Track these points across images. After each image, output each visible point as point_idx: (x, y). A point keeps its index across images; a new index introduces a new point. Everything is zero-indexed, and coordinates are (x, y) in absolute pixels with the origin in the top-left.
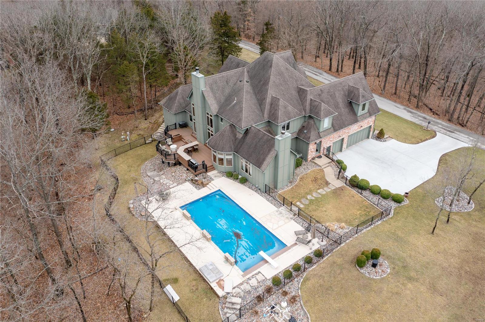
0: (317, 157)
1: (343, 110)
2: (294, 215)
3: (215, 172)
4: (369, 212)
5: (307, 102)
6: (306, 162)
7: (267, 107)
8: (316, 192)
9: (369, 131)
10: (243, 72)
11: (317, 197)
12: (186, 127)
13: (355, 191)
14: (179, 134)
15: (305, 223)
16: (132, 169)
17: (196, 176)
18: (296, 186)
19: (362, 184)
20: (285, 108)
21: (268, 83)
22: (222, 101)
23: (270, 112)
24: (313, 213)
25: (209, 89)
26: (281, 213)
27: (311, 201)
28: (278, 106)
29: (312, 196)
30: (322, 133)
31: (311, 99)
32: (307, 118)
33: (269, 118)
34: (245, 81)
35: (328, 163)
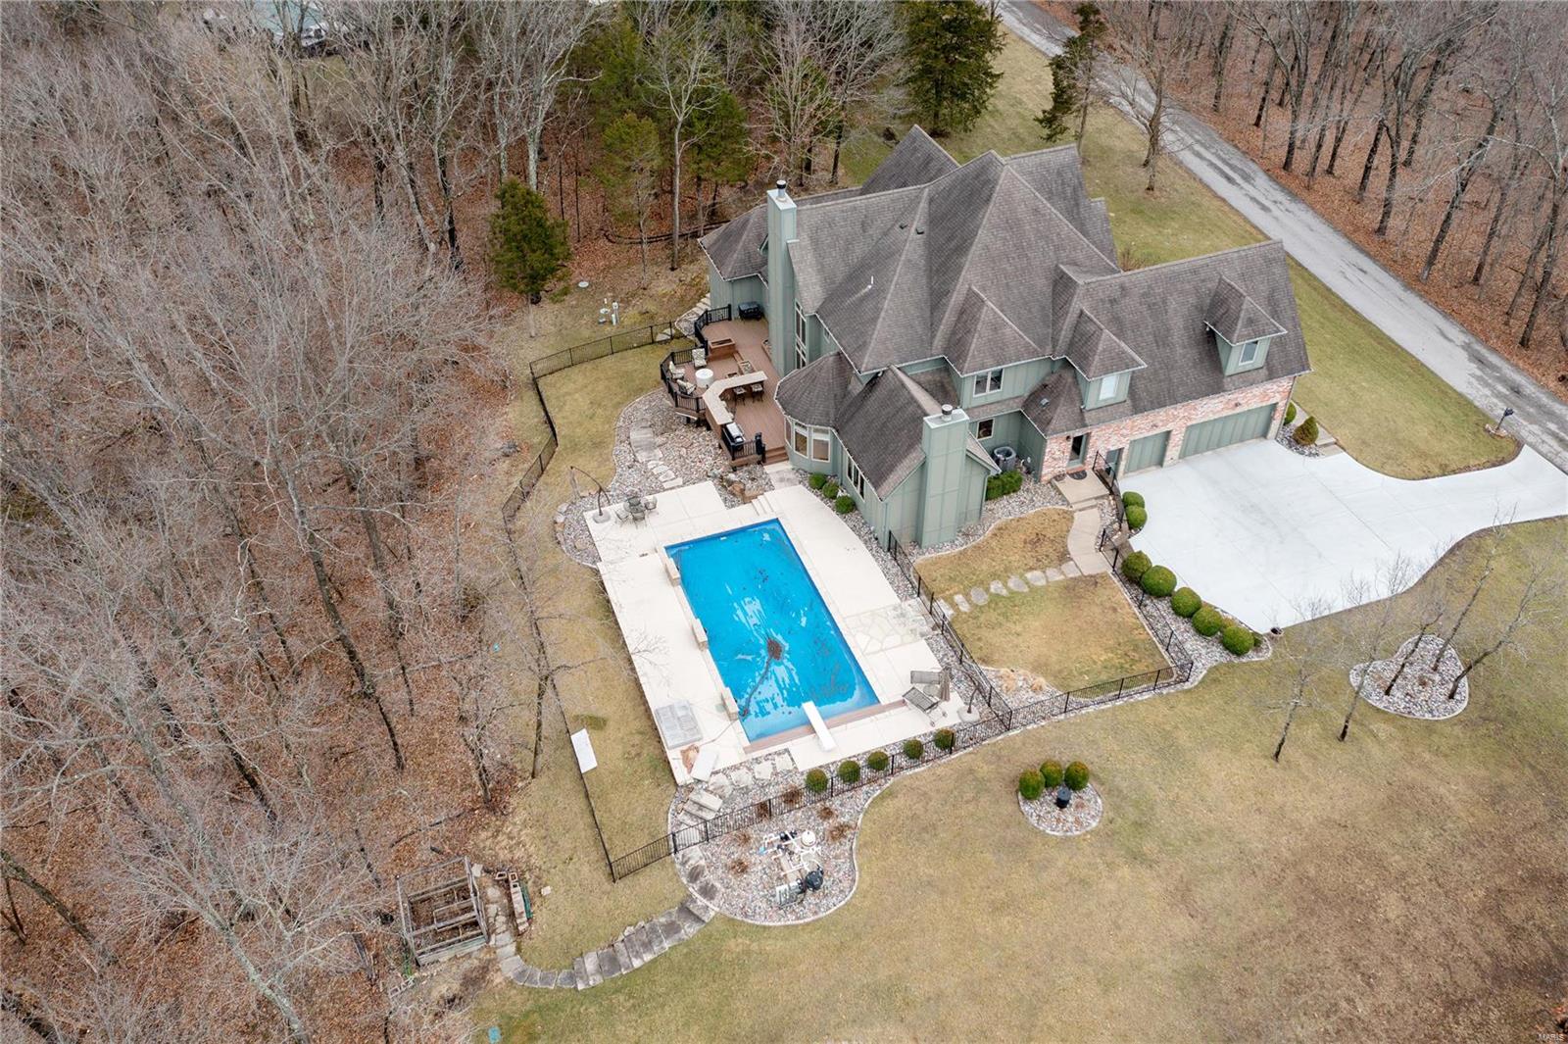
0: (1072, 475)
1: (1180, 351)
2: (933, 629)
3: (784, 467)
4: (1134, 661)
5: (1068, 320)
6: (1036, 482)
7: (948, 317)
8: (1021, 576)
9: (1270, 419)
10: (918, 197)
11: (1016, 590)
12: (758, 319)
13: (1127, 596)
14: (729, 341)
15: (952, 653)
16: (600, 411)
17: (734, 470)
18: (978, 547)
19: (1151, 580)
20: (995, 330)
21: (967, 249)
22: (839, 278)
23: (954, 333)
24: (985, 633)
25: (807, 242)
26: (903, 615)
27: (995, 599)
28: (975, 319)
29: (1005, 585)
30: (1094, 413)
31: (1082, 312)
32: (1057, 366)
33: (946, 350)
34: (913, 230)
35: (1096, 498)
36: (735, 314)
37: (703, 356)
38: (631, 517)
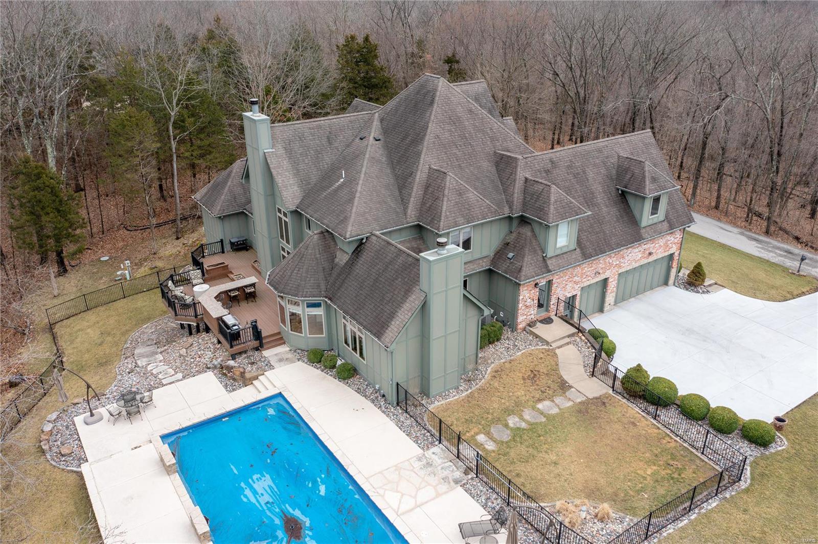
0: (541, 322)
1: (605, 209)
2: (466, 473)
3: (282, 349)
5: (517, 186)
6: (512, 331)
7: (416, 192)
8: (534, 408)
9: (669, 268)
10: (371, 120)
11: (533, 421)
12: (247, 250)
13: (637, 409)
14: (223, 263)
15: (495, 496)
17: (233, 357)
18: (482, 390)
19: (659, 390)
20: (460, 194)
21: (422, 139)
22: (314, 180)
23: (423, 203)
24: (520, 468)
25: (281, 151)
26: (429, 464)
27: (517, 433)
28: (441, 188)
29: (522, 418)
30: (554, 260)
31: (526, 179)
32: (515, 223)
33: (420, 215)
34: (371, 138)
35: (569, 336)
36: (227, 247)
37: (200, 275)
38: (124, 413)
